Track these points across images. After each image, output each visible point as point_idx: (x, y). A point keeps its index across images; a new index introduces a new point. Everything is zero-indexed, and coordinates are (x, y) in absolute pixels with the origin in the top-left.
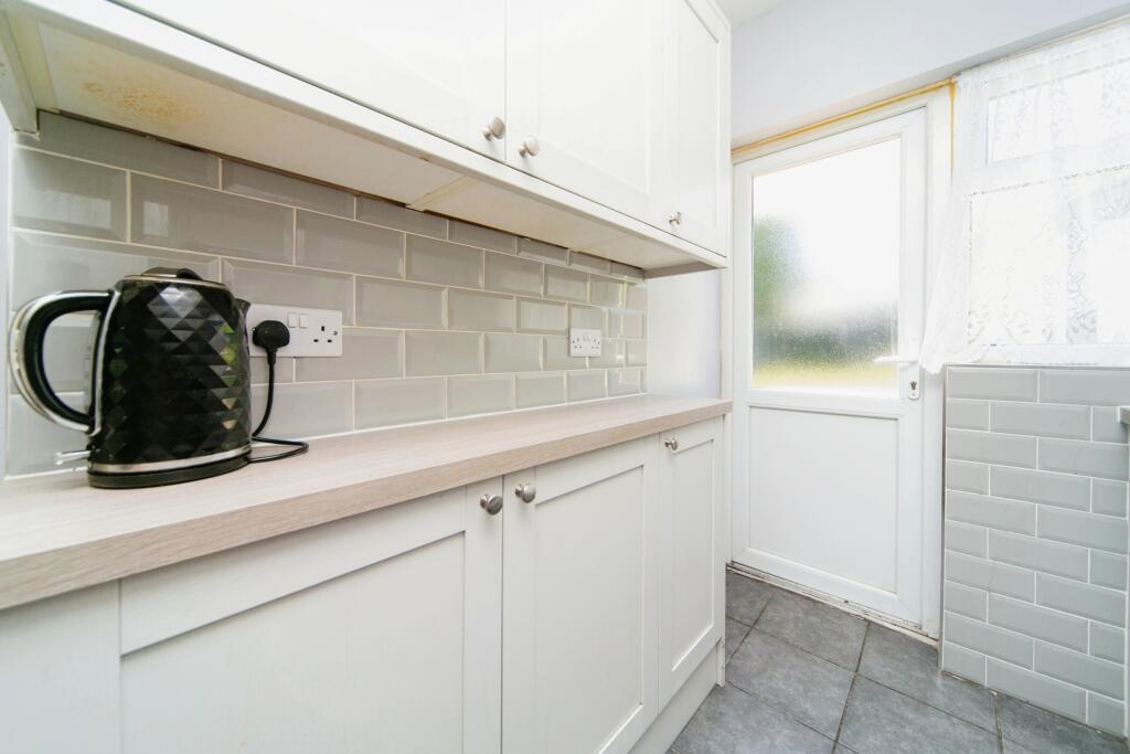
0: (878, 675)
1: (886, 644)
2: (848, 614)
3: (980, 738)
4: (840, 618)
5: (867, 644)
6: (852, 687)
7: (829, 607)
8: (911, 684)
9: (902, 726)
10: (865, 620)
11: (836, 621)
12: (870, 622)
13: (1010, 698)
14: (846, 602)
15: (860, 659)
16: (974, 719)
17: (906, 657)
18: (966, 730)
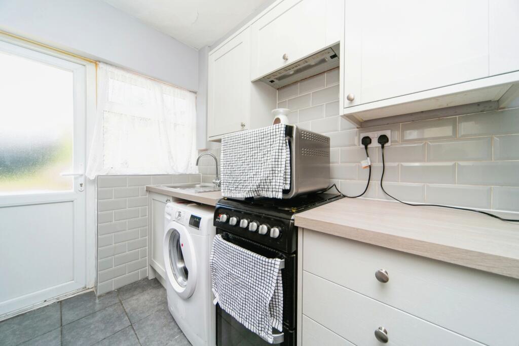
0: (73, 318)
1: (72, 304)
2: (48, 306)
3: (116, 307)
4: (43, 311)
5: (63, 311)
6: (61, 334)
7: (34, 311)
8: (88, 310)
9: (89, 327)
10: (58, 302)
11: (42, 313)
12: (61, 302)
13: (120, 288)
14: (46, 301)
15: (61, 319)
16: (112, 303)
17: (83, 302)
18: (111, 309)
